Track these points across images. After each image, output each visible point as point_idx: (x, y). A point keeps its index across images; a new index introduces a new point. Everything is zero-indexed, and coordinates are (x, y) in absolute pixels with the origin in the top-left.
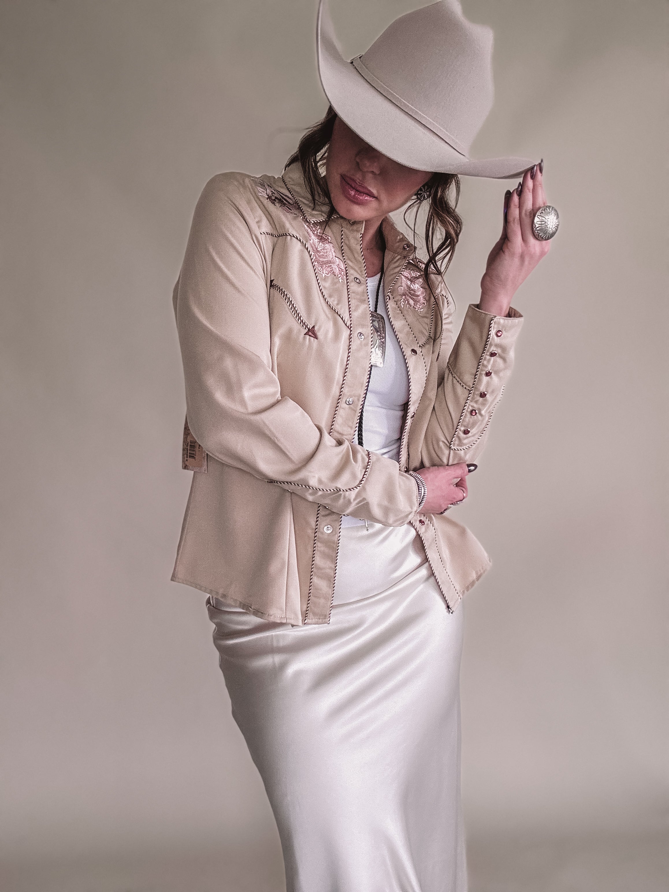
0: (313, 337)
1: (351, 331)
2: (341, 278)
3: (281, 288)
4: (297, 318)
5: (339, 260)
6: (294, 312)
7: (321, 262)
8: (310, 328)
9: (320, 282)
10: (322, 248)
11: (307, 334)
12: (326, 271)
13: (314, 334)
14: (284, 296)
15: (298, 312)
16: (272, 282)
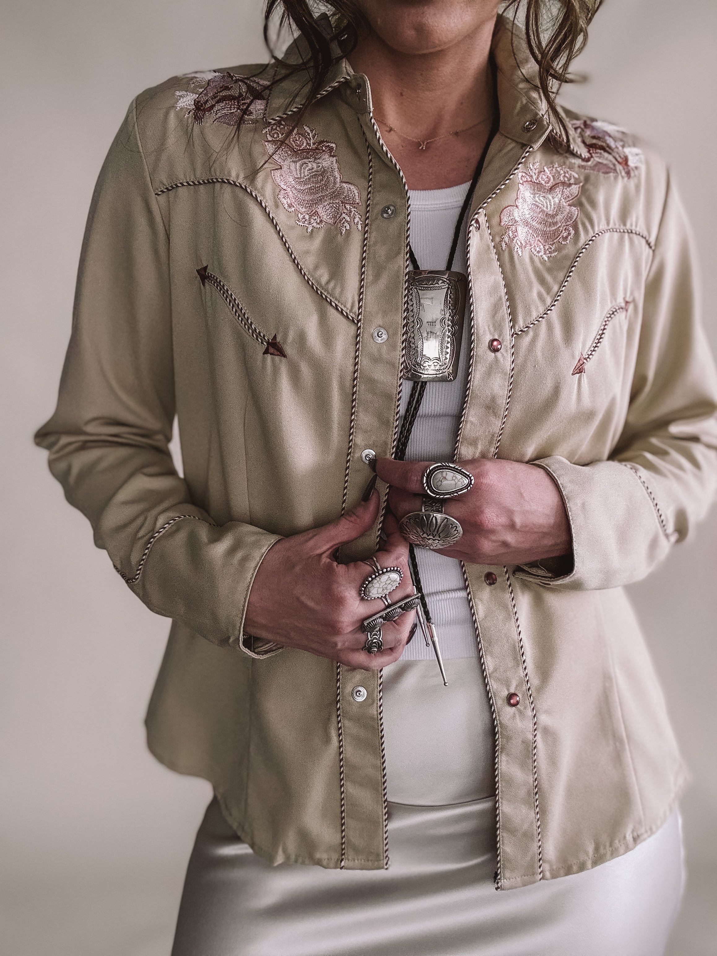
0: (278, 355)
1: (359, 328)
2: (346, 224)
3: (218, 280)
4: (246, 327)
5: (350, 185)
6: (240, 319)
7: (306, 202)
8: (270, 341)
9: (291, 247)
10: (312, 175)
11: (266, 352)
12: (316, 218)
13: (278, 350)
14: (224, 293)
15: (246, 317)
16: (206, 272)
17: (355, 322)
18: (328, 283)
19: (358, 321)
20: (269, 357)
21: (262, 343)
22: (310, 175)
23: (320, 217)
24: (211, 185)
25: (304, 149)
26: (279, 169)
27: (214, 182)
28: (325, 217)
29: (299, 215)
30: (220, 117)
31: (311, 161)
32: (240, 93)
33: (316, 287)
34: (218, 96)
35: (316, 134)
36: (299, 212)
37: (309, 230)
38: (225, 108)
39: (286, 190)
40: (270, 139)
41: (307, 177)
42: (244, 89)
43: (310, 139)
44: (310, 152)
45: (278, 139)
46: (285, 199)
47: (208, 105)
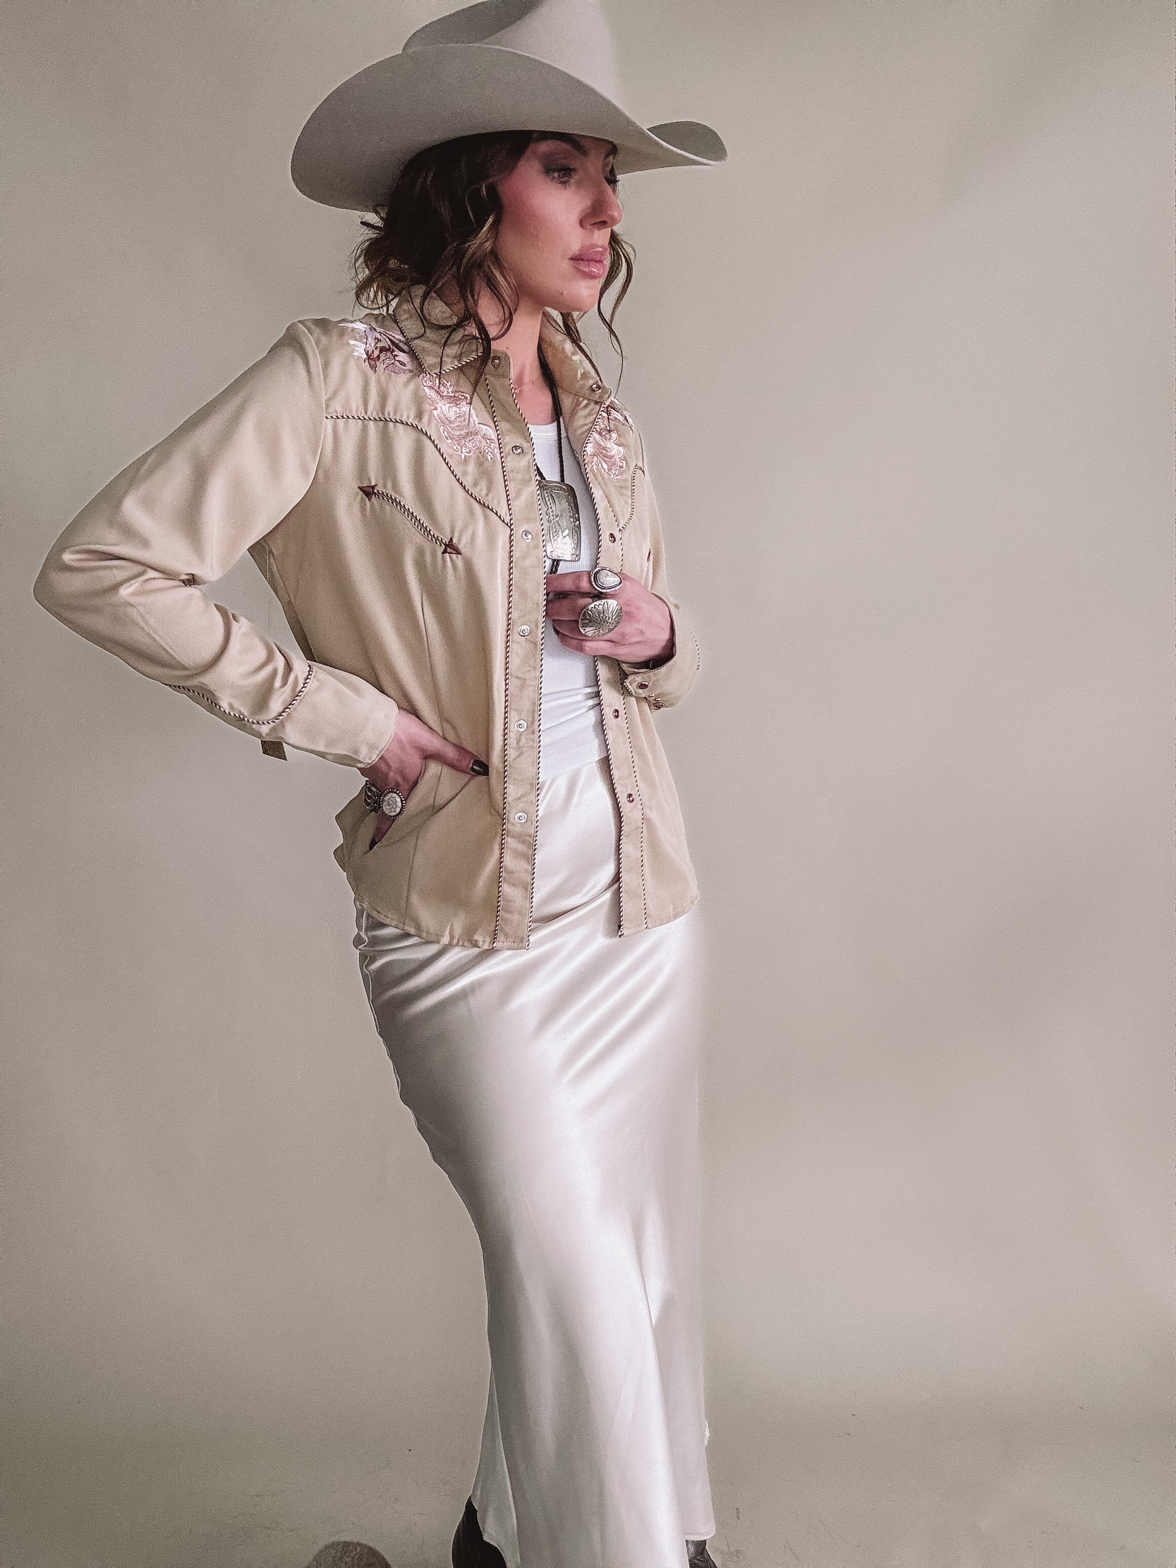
0: (454, 553)
1: (512, 530)
2: (489, 454)
3: (388, 495)
5: (485, 426)
6: (419, 527)
7: (457, 436)
8: (447, 543)
9: (455, 470)
10: (457, 416)
12: (466, 448)
13: (454, 550)
14: (401, 507)
15: (424, 526)
16: (373, 489)
17: (509, 525)
18: (487, 495)
19: (511, 525)
20: (447, 555)
21: (441, 545)
23: (469, 448)
25: (447, 396)
26: (436, 409)
28: (473, 448)
29: (454, 446)
30: (387, 366)
33: (479, 499)
35: (451, 386)
36: (453, 444)
37: (463, 457)
38: (386, 358)
40: (425, 384)
41: (454, 417)
43: (448, 389)
44: (451, 398)
47: (375, 355)
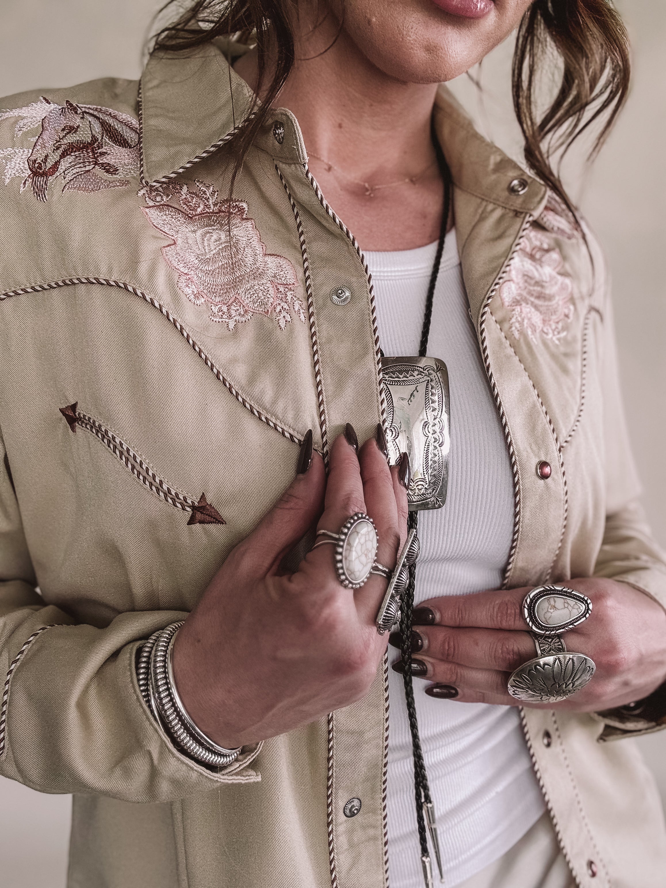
0: (211, 523)
3: (97, 425)
4: (154, 488)
5: (278, 260)
6: (141, 477)
7: (220, 287)
8: (196, 504)
9: (209, 357)
10: (221, 247)
11: (191, 522)
12: (238, 308)
13: (212, 517)
14: (109, 442)
15: (150, 474)
16: (74, 412)
18: (274, 402)
19: (324, 455)
20: (198, 526)
22: (218, 249)
23: (243, 306)
24: (71, 288)
25: (203, 214)
26: (173, 245)
27: (74, 284)
28: (251, 305)
29: (213, 308)
30: (71, 180)
31: (216, 229)
32: (93, 136)
33: (257, 411)
34: (60, 145)
35: (215, 192)
36: (211, 303)
37: (231, 326)
38: (76, 165)
39: (189, 275)
40: (151, 204)
41: (214, 251)
42: (97, 128)
43: (207, 199)
44: (212, 216)
45: (162, 203)
46: (189, 288)
47: (50, 164)
